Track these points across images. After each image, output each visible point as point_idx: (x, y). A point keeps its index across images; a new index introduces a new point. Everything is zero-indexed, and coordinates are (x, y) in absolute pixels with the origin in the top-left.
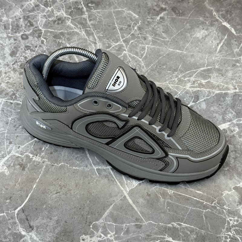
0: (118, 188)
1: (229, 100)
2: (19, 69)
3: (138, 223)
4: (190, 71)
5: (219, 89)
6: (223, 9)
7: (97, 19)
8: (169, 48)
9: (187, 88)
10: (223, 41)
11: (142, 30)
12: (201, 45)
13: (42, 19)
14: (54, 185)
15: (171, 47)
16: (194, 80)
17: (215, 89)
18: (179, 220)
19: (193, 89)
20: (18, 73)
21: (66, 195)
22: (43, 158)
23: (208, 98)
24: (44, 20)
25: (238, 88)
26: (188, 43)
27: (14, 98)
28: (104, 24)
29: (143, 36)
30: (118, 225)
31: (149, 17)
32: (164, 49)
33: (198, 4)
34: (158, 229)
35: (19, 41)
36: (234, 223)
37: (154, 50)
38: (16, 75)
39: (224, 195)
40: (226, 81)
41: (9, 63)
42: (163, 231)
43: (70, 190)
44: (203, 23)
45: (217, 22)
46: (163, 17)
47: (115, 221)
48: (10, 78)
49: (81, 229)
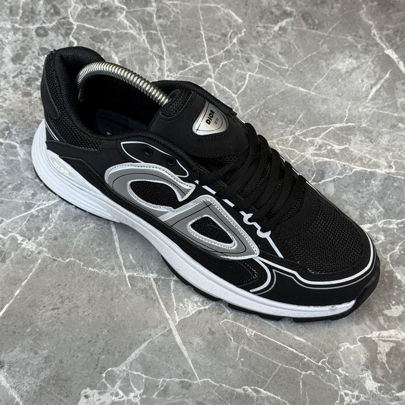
0: (161, 313)
1: (376, 186)
2: (23, 85)
3: (186, 380)
4: (317, 127)
5: (361, 164)
6: (389, 26)
7: (172, 16)
8: (287, 82)
9: (307, 156)
10: (382, 81)
11: (246, 45)
12: (343, 83)
13: (76, 5)
14: (50, 295)
15: (290, 81)
16: (322, 144)
17: (355, 162)
18: (257, 383)
19: (316, 158)
20: (20, 93)
21: (69, 314)
22: (39, 244)
23: (341, 177)
24: (80, 7)
25: (394, 167)
26: (322, 77)
27: (6, 135)
28: (181, 26)
29: (245, 56)
30: (151, 378)
31: (261, 23)
32: (278, 83)
33: (347, 12)
34: (219, 394)
35: (32, 38)
36: (351, 401)
37: (260, 83)
38: (17, 95)
39: (341, 350)
40: (376, 151)
41: (8, 74)
42: (227, 399)
43: (78, 307)
44: (351, 46)
45: (377, 47)
46: (284, 26)
47: (147, 371)
48: (6, 100)
49: (85, 376)
